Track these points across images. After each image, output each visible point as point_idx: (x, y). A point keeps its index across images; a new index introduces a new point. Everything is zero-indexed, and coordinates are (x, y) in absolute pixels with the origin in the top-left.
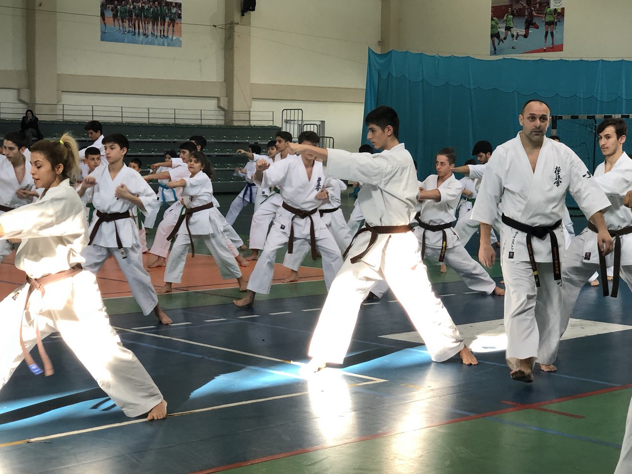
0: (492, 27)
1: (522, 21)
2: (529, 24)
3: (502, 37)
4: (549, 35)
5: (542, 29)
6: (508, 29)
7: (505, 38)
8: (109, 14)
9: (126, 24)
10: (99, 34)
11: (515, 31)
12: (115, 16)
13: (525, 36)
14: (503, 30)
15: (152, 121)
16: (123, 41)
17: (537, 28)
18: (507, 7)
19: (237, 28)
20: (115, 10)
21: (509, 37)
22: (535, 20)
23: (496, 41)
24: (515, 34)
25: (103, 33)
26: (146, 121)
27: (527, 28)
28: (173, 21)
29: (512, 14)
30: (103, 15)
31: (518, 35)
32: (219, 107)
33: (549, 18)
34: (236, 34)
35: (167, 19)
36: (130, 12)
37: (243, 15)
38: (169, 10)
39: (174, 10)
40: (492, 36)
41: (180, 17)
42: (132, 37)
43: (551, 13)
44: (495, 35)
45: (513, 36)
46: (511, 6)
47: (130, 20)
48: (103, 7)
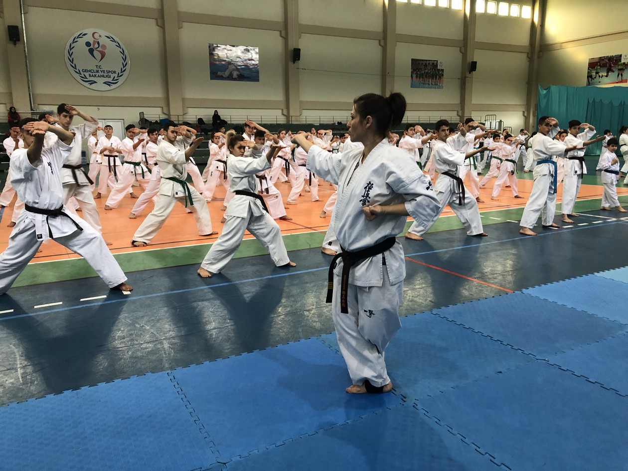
0: (588, 72)
1: (605, 69)
2: (609, 70)
3: (593, 77)
4: (620, 75)
5: (616, 73)
6: (597, 73)
7: (595, 78)
8: (414, 76)
9: (421, 80)
10: (410, 84)
11: (601, 74)
12: (417, 77)
13: (607, 76)
14: (594, 74)
15: (431, 122)
16: (419, 87)
17: (614, 72)
18: (597, 63)
19: (467, 79)
20: (416, 73)
21: (598, 77)
22: (612, 68)
23: (590, 79)
24: (601, 75)
25: (412, 84)
26: (428, 122)
27: (608, 73)
28: (440, 78)
29: (600, 66)
30: (412, 77)
31: (602, 76)
32: (458, 115)
33: (620, 67)
34: (467, 82)
35: (438, 77)
36: (423, 74)
37: (470, 73)
38: (439, 72)
39: (440, 73)
40: (588, 77)
41: (443, 76)
42: (423, 85)
43: (621, 65)
44: (590, 76)
45: (599, 76)
46: (599, 62)
47: (423, 78)
48: (412, 73)
